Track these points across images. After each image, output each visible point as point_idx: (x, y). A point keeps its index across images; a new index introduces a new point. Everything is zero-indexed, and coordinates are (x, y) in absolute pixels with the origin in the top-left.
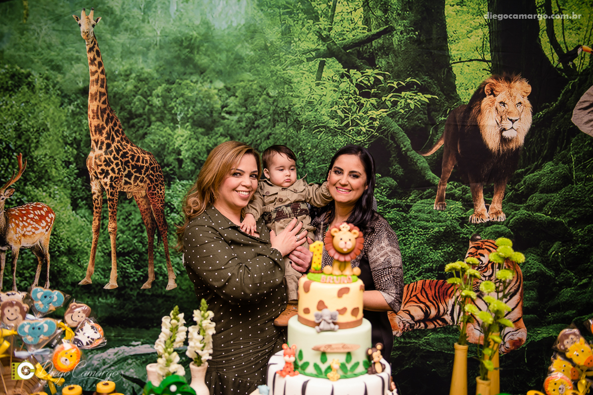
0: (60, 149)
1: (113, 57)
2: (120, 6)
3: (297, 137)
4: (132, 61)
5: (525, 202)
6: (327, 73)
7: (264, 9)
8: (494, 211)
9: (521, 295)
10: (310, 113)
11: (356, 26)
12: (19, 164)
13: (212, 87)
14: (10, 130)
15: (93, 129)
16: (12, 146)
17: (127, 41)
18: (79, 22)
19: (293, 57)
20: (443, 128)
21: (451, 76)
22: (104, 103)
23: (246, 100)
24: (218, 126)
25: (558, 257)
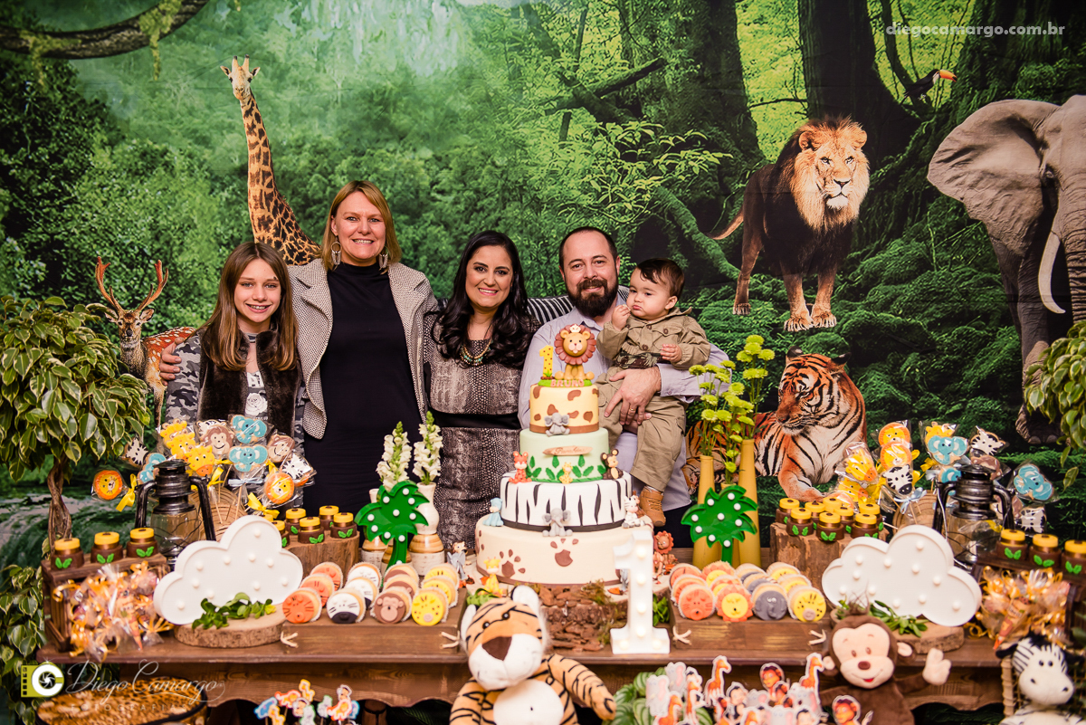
0: (213, 253)
1: (279, 123)
2: (285, 51)
3: (536, 221)
4: (305, 126)
5: (864, 298)
6: (575, 130)
7: (484, 44)
8: (820, 313)
9: (863, 431)
10: (553, 187)
11: (613, 62)
12: (158, 276)
13: (417, 157)
14: (144, 229)
15: (256, 222)
16: (147, 251)
17: (297, 99)
18: (229, 76)
19: (526, 110)
20: (741, 199)
21: (749, 125)
22: (269, 186)
23: (463, 173)
24: (426, 212)
25: (914, 375)
